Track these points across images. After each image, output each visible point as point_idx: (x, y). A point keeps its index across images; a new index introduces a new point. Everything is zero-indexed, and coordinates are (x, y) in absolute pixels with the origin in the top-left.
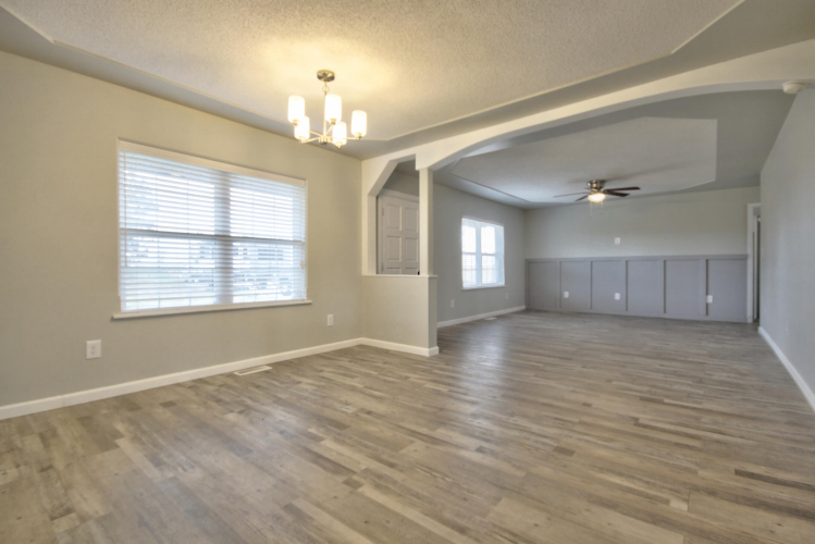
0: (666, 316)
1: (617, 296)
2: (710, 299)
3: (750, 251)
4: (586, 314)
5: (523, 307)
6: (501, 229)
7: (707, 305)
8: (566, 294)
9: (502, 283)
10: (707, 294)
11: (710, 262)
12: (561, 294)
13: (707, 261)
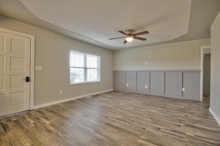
0: (165, 96)
1: (146, 87)
2: (184, 89)
3: (202, 68)
4: (135, 93)
5: (112, 90)
6: (99, 57)
7: (182, 91)
8: (127, 85)
9: (99, 80)
10: (182, 87)
11: (184, 73)
12: (126, 85)
13: (182, 72)
